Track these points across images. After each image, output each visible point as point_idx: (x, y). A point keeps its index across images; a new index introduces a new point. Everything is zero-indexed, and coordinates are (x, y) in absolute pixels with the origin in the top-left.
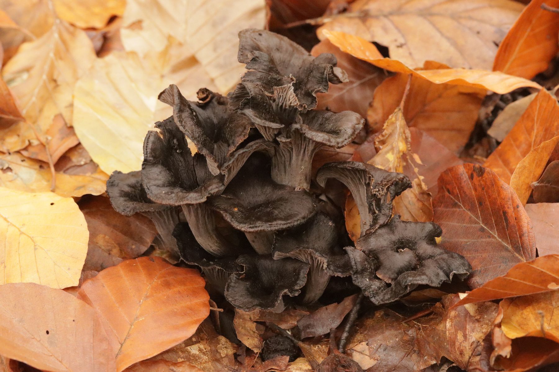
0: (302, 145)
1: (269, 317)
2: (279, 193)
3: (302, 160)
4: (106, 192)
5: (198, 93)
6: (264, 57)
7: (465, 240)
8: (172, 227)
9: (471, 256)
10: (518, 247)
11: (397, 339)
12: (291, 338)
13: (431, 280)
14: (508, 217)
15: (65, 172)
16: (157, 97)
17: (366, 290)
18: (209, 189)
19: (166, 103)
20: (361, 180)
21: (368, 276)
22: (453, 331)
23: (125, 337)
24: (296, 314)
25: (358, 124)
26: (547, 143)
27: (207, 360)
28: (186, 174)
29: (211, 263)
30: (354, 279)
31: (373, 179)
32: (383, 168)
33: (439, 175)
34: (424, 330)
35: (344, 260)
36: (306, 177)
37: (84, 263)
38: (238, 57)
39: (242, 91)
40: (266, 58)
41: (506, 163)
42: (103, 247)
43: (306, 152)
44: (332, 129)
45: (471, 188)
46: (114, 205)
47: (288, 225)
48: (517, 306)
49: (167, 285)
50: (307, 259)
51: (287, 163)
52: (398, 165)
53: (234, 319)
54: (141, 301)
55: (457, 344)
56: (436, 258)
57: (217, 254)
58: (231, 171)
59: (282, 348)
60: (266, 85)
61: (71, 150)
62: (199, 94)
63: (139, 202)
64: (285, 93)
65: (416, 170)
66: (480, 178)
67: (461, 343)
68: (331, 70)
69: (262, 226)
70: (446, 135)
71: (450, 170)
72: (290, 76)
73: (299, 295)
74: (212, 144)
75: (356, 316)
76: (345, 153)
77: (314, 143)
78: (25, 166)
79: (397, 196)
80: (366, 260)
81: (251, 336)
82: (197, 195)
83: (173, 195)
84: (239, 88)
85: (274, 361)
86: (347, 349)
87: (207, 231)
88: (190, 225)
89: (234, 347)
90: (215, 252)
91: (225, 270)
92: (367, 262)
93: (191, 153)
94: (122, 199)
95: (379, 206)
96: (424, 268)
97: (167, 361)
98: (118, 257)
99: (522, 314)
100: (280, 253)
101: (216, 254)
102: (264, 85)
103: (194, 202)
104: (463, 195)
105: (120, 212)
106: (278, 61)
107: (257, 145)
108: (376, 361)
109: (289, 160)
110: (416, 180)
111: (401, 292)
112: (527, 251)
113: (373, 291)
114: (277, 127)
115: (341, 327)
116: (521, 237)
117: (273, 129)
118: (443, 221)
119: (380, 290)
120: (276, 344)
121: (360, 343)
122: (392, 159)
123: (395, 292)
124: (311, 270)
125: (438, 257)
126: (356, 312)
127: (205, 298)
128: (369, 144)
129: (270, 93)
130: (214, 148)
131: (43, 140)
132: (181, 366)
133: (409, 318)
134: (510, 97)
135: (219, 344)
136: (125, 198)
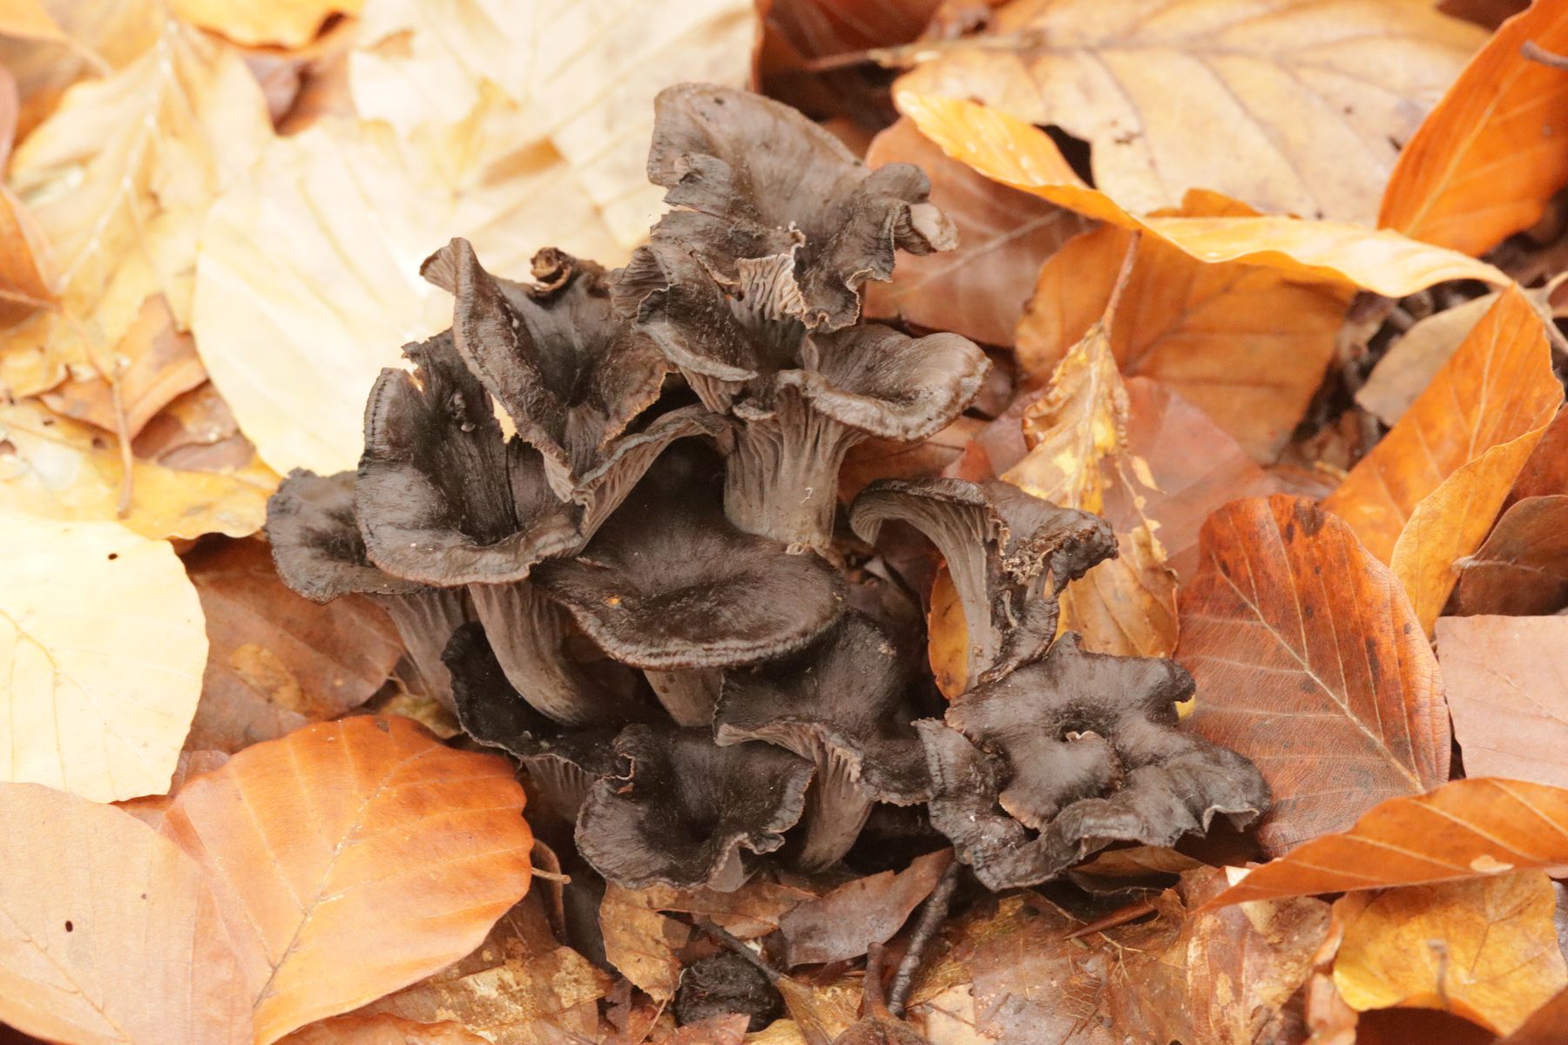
0: (810, 427)
1: (704, 902)
2: (739, 559)
3: (809, 469)
4: (264, 529)
5: (534, 261)
6: (720, 171)
7: (1260, 712)
8: (444, 634)
9: (1272, 758)
10: (1401, 742)
11: (1054, 984)
12: (758, 964)
13: (1148, 828)
14: (1380, 658)
15: (162, 460)
16: (418, 270)
17: (966, 847)
18: (539, 543)
19: (441, 286)
20: (973, 531)
21: (975, 807)
22: (1205, 971)
23: (286, 946)
24: (779, 895)
25: (970, 375)
26: (1504, 449)
27: (521, 1016)
28: (483, 494)
29: (545, 744)
30: (935, 813)
31: (1005, 532)
32: (1043, 495)
33: (1204, 519)
34: (1127, 965)
35: (913, 754)
36: (820, 516)
37: (186, 730)
38: (648, 168)
39: (649, 267)
40: (723, 174)
41: (1398, 493)
42: (252, 682)
43: (820, 448)
44: (896, 387)
45: (1285, 566)
46: (282, 567)
47: (759, 653)
48: (1384, 912)
49: (416, 802)
50: (807, 749)
51: (768, 477)
52: (1089, 487)
53: (603, 904)
54: (339, 846)
55: (1214, 1010)
56: (1170, 763)
57: (565, 717)
58: (604, 494)
59: (734, 990)
60: (721, 251)
61: (183, 399)
62: (538, 265)
63: (353, 562)
64: (770, 278)
65: (1140, 502)
66: (1311, 538)
67: (1224, 1008)
68: (905, 216)
69: (683, 653)
70: (1240, 399)
71: (1232, 509)
72: (791, 228)
73: (780, 850)
74: (562, 411)
75: (943, 910)
76: (943, 446)
77: (841, 427)
78: (51, 440)
79: (1074, 579)
80: (973, 759)
81: (649, 955)
82: (504, 560)
83: (439, 555)
84: (640, 260)
85: (707, 1026)
86: (912, 1004)
87: (539, 656)
88: (488, 636)
89: (600, 982)
90: (557, 713)
91: (582, 767)
92: (975, 765)
93: (502, 434)
94: (306, 552)
95: (1019, 604)
96: (1132, 793)
97: (400, 1020)
98: (295, 710)
99: (1397, 937)
100: (732, 728)
101: (563, 719)
102: (714, 252)
103: (493, 580)
104: (1264, 583)
105: (298, 590)
106: (763, 178)
107: (678, 426)
108: (993, 1041)
109: (771, 466)
110: (1138, 530)
111: (1063, 858)
112: (1426, 757)
113: (984, 851)
114: (738, 379)
115: (900, 941)
116: (1410, 717)
117: (727, 383)
118: (1203, 654)
119: (1005, 849)
120: (716, 979)
121: (950, 987)
122: (1073, 470)
123: (1047, 858)
124: (821, 780)
125: (1176, 761)
126: (944, 900)
127: (521, 842)
128: (1012, 421)
129: (726, 275)
130: (566, 422)
131: (107, 367)
132: (439, 1034)
133: (1090, 923)
134: (1427, 300)
135: (559, 971)
136: (314, 551)
